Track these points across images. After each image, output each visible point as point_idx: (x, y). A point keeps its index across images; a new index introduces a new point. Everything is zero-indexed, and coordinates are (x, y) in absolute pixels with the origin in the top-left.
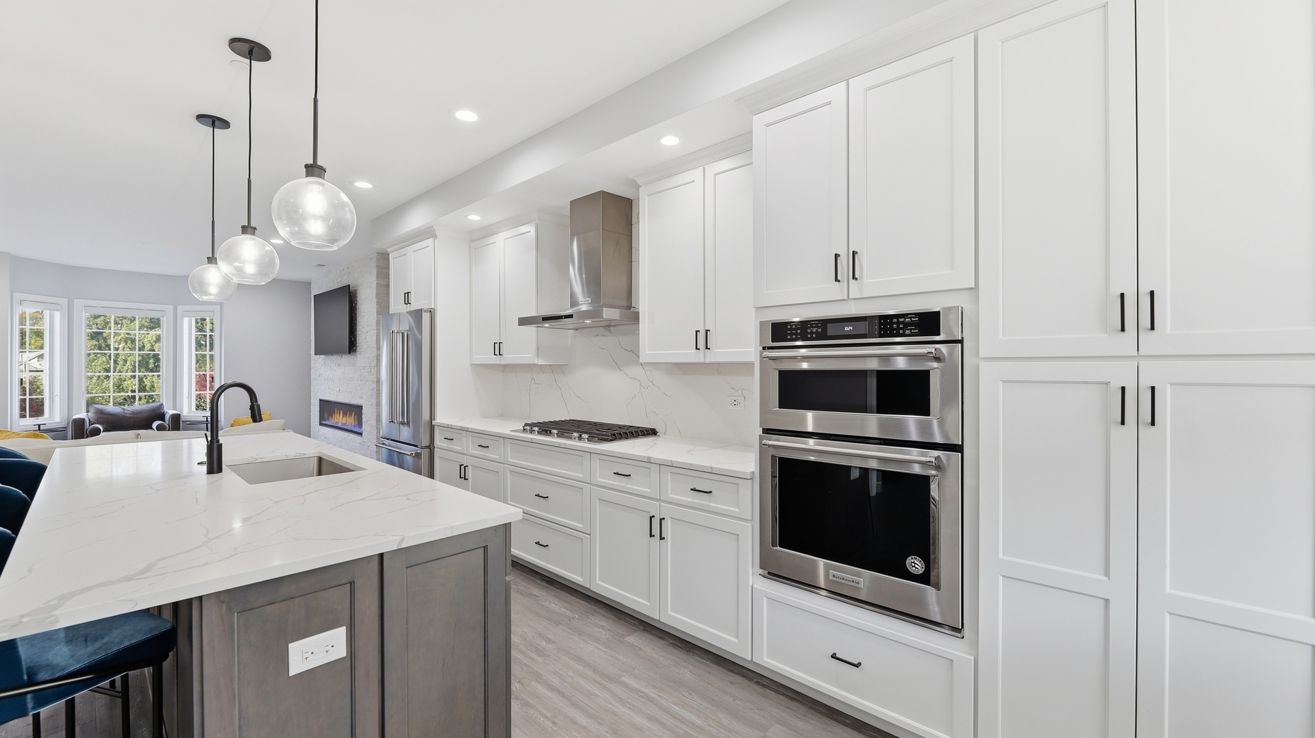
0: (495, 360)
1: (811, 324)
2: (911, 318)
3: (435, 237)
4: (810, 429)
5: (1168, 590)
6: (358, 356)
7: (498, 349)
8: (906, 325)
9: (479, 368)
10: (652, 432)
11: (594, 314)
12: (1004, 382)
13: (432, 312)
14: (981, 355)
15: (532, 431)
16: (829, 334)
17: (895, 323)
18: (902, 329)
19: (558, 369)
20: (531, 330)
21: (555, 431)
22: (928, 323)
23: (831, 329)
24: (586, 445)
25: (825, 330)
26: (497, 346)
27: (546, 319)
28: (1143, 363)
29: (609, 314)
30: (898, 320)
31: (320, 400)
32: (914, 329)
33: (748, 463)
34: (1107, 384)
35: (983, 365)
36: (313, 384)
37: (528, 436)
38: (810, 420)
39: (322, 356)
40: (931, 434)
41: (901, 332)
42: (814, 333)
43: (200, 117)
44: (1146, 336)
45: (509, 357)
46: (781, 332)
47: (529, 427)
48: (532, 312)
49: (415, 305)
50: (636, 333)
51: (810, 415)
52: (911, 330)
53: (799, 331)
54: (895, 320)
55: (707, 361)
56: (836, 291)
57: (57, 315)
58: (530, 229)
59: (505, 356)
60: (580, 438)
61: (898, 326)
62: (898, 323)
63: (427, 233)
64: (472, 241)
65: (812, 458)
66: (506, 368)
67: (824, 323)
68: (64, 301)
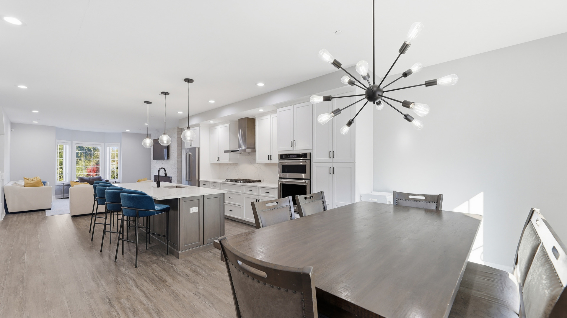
0: (217, 162)
3: (200, 126)
4: (288, 177)
5: (336, 201)
6: (170, 160)
7: (218, 159)
9: (213, 165)
10: (260, 181)
11: (245, 150)
13: (199, 148)
15: (228, 181)
16: (290, 157)
19: (236, 165)
20: (228, 154)
21: (234, 181)
22: (305, 155)
23: (291, 156)
24: (242, 184)
25: (290, 156)
26: (218, 158)
27: (232, 151)
29: (248, 150)
31: (155, 175)
33: (276, 186)
36: (152, 170)
37: (227, 182)
38: (288, 175)
39: (156, 160)
40: (303, 177)
43: (145, 102)
45: (221, 161)
46: (283, 157)
47: (227, 180)
48: (228, 149)
49: (193, 146)
50: (255, 155)
51: (288, 174)
55: (271, 163)
56: (291, 148)
57: (68, 147)
58: (227, 125)
59: (220, 161)
60: (241, 182)
62: (300, 155)
63: (198, 125)
64: (210, 127)
65: (288, 183)
66: (220, 164)
67: (290, 155)
68: (70, 142)
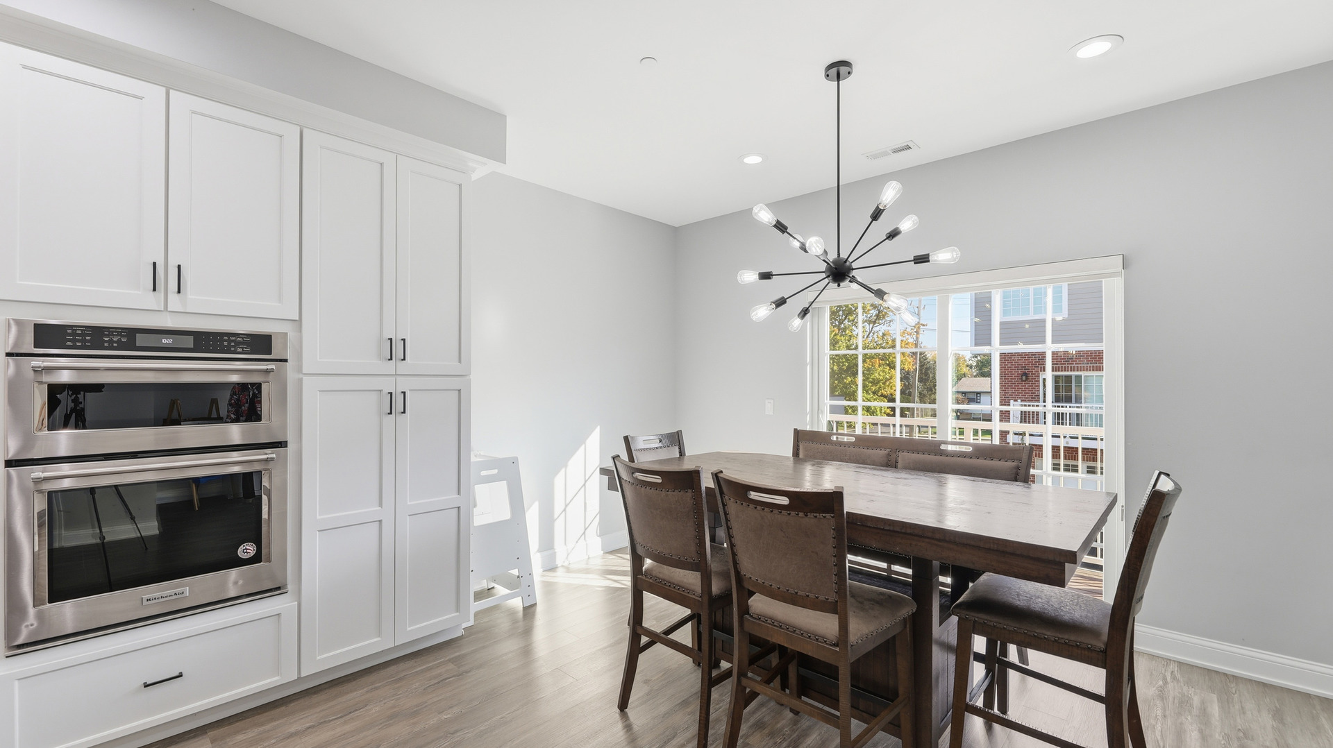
1: (109, 332)
2: (243, 338)
8: (238, 344)
12: (320, 391)
14: (304, 371)
17: (226, 341)
18: (233, 346)
28: (399, 379)
30: (229, 338)
32: (246, 348)
34: (380, 391)
35: (305, 379)
41: (233, 349)
42: (115, 342)
44: (401, 364)
52: (243, 348)
53: (88, 338)
54: (226, 338)
61: (229, 344)
